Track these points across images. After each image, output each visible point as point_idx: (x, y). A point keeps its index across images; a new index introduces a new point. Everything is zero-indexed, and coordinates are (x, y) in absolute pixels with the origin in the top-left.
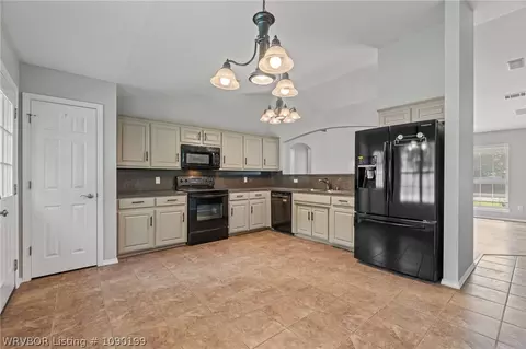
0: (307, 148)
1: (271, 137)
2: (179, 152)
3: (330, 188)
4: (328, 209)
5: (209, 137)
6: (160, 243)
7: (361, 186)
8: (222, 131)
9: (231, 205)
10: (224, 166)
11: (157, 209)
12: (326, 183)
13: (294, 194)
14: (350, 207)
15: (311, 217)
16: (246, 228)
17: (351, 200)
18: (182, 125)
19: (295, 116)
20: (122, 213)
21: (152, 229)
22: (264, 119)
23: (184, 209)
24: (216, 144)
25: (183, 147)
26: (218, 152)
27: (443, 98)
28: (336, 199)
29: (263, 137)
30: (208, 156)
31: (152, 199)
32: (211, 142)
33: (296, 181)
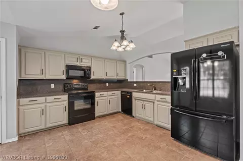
0: (142, 67)
1: (121, 60)
2: (64, 69)
3: (155, 90)
4: (154, 103)
5: (84, 60)
6: (49, 125)
7: (175, 89)
8: (92, 57)
9: (96, 99)
10: (93, 77)
11: (48, 104)
12: (152, 87)
13: (133, 93)
14: (168, 102)
15: (143, 107)
16: (106, 113)
17: (169, 98)
18: (66, 54)
19: (132, 46)
20: (21, 108)
21: (43, 117)
22: (114, 48)
23: (66, 104)
24: (89, 65)
25: (67, 66)
26: (89, 69)
27: (238, 27)
28: (158, 97)
29: (116, 60)
30: (83, 71)
31: (44, 98)
32: (85, 63)
33: (135, 85)
